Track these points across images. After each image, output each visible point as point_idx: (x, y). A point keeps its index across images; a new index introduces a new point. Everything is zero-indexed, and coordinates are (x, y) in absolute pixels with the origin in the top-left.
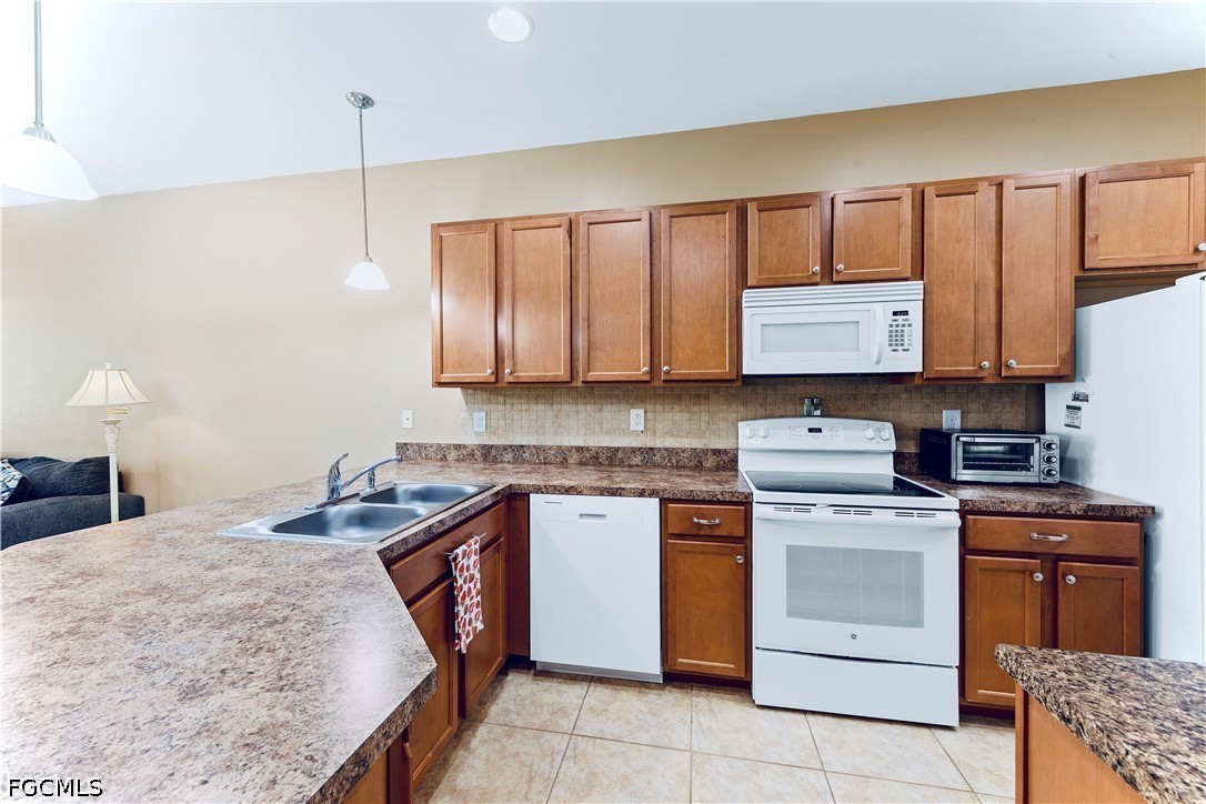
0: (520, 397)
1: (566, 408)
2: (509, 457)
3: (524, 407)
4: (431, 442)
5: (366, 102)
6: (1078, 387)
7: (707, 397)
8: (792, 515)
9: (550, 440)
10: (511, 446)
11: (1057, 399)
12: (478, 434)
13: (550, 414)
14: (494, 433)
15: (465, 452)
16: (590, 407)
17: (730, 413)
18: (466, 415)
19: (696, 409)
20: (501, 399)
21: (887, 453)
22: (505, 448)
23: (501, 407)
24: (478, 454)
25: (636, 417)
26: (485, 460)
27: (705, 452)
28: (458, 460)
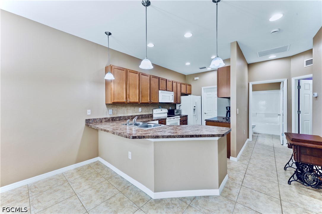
0: (120, 106)
1: (129, 108)
2: (118, 119)
3: (120, 108)
4: (97, 118)
5: (110, 34)
6: (180, 104)
7: (149, 106)
8: (170, 120)
9: (126, 115)
10: (118, 117)
11: (178, 106)
12: (110, 115)
13: (126, 109)
14: (114, 114)
15: (107, 120)
16: (133, 108)
17: (152, 108)
18: (107, 110)
19: (148, 108)
20: (115, 106)
21: (166, 113)
22: (117, 117)
23: (115, 108)
24: (110, 119)
25: (140, 109)
26: (112, 121)
27: (149, 114)
28: (105, 121)
